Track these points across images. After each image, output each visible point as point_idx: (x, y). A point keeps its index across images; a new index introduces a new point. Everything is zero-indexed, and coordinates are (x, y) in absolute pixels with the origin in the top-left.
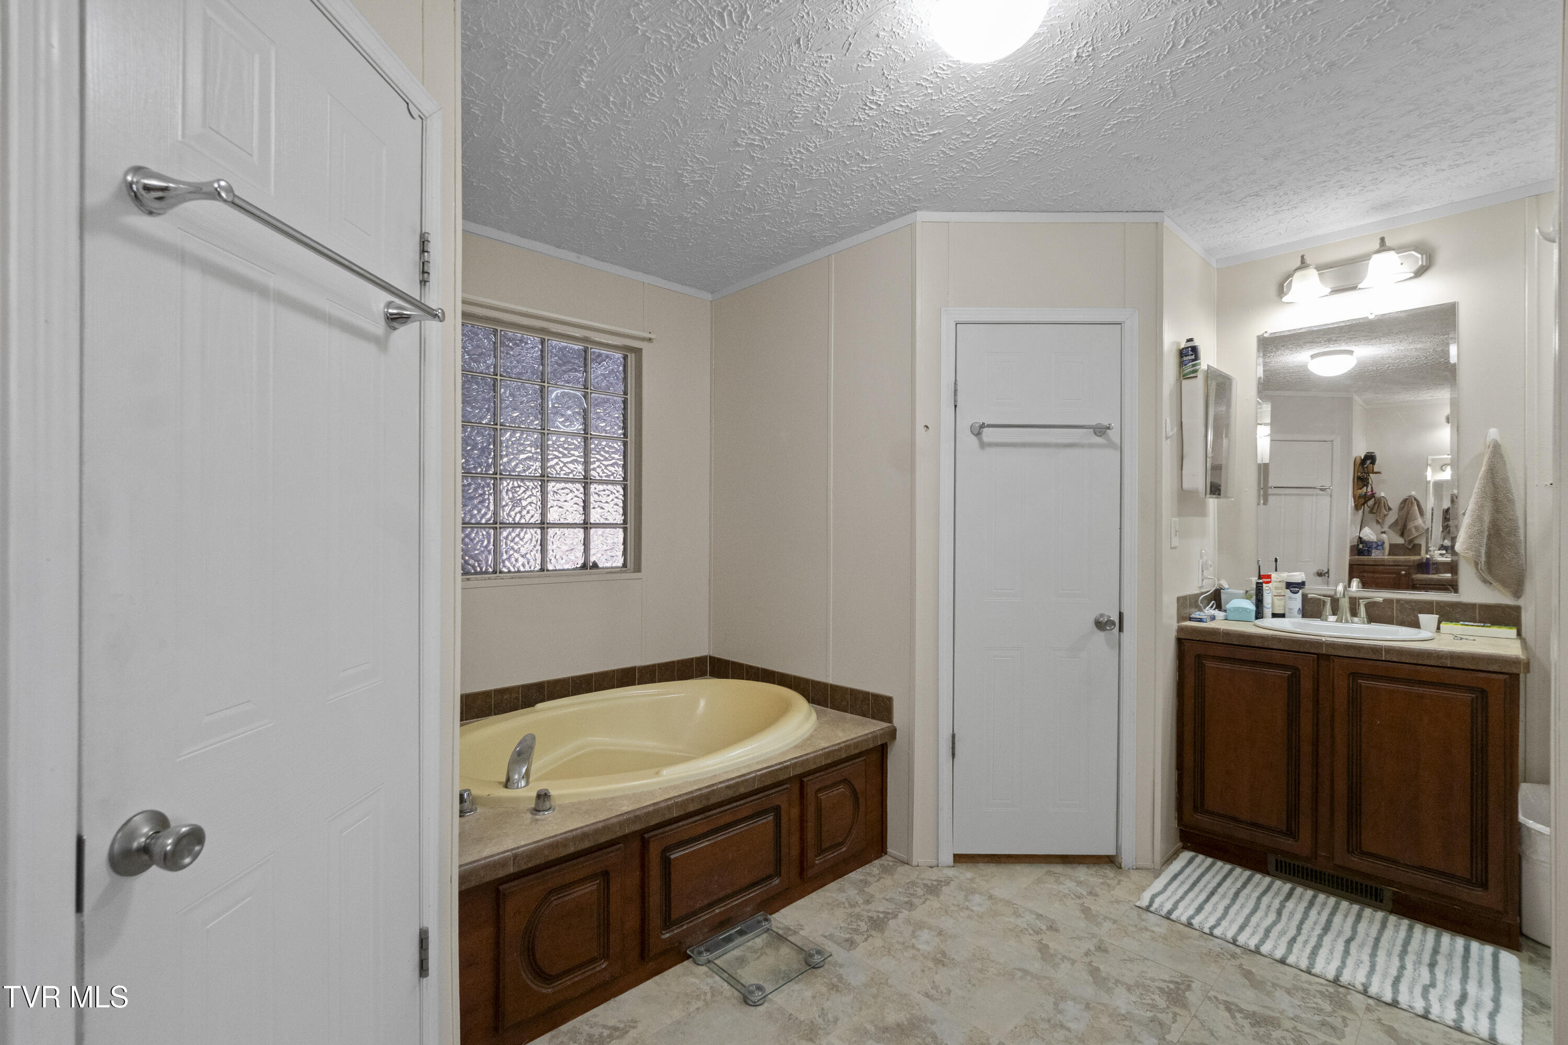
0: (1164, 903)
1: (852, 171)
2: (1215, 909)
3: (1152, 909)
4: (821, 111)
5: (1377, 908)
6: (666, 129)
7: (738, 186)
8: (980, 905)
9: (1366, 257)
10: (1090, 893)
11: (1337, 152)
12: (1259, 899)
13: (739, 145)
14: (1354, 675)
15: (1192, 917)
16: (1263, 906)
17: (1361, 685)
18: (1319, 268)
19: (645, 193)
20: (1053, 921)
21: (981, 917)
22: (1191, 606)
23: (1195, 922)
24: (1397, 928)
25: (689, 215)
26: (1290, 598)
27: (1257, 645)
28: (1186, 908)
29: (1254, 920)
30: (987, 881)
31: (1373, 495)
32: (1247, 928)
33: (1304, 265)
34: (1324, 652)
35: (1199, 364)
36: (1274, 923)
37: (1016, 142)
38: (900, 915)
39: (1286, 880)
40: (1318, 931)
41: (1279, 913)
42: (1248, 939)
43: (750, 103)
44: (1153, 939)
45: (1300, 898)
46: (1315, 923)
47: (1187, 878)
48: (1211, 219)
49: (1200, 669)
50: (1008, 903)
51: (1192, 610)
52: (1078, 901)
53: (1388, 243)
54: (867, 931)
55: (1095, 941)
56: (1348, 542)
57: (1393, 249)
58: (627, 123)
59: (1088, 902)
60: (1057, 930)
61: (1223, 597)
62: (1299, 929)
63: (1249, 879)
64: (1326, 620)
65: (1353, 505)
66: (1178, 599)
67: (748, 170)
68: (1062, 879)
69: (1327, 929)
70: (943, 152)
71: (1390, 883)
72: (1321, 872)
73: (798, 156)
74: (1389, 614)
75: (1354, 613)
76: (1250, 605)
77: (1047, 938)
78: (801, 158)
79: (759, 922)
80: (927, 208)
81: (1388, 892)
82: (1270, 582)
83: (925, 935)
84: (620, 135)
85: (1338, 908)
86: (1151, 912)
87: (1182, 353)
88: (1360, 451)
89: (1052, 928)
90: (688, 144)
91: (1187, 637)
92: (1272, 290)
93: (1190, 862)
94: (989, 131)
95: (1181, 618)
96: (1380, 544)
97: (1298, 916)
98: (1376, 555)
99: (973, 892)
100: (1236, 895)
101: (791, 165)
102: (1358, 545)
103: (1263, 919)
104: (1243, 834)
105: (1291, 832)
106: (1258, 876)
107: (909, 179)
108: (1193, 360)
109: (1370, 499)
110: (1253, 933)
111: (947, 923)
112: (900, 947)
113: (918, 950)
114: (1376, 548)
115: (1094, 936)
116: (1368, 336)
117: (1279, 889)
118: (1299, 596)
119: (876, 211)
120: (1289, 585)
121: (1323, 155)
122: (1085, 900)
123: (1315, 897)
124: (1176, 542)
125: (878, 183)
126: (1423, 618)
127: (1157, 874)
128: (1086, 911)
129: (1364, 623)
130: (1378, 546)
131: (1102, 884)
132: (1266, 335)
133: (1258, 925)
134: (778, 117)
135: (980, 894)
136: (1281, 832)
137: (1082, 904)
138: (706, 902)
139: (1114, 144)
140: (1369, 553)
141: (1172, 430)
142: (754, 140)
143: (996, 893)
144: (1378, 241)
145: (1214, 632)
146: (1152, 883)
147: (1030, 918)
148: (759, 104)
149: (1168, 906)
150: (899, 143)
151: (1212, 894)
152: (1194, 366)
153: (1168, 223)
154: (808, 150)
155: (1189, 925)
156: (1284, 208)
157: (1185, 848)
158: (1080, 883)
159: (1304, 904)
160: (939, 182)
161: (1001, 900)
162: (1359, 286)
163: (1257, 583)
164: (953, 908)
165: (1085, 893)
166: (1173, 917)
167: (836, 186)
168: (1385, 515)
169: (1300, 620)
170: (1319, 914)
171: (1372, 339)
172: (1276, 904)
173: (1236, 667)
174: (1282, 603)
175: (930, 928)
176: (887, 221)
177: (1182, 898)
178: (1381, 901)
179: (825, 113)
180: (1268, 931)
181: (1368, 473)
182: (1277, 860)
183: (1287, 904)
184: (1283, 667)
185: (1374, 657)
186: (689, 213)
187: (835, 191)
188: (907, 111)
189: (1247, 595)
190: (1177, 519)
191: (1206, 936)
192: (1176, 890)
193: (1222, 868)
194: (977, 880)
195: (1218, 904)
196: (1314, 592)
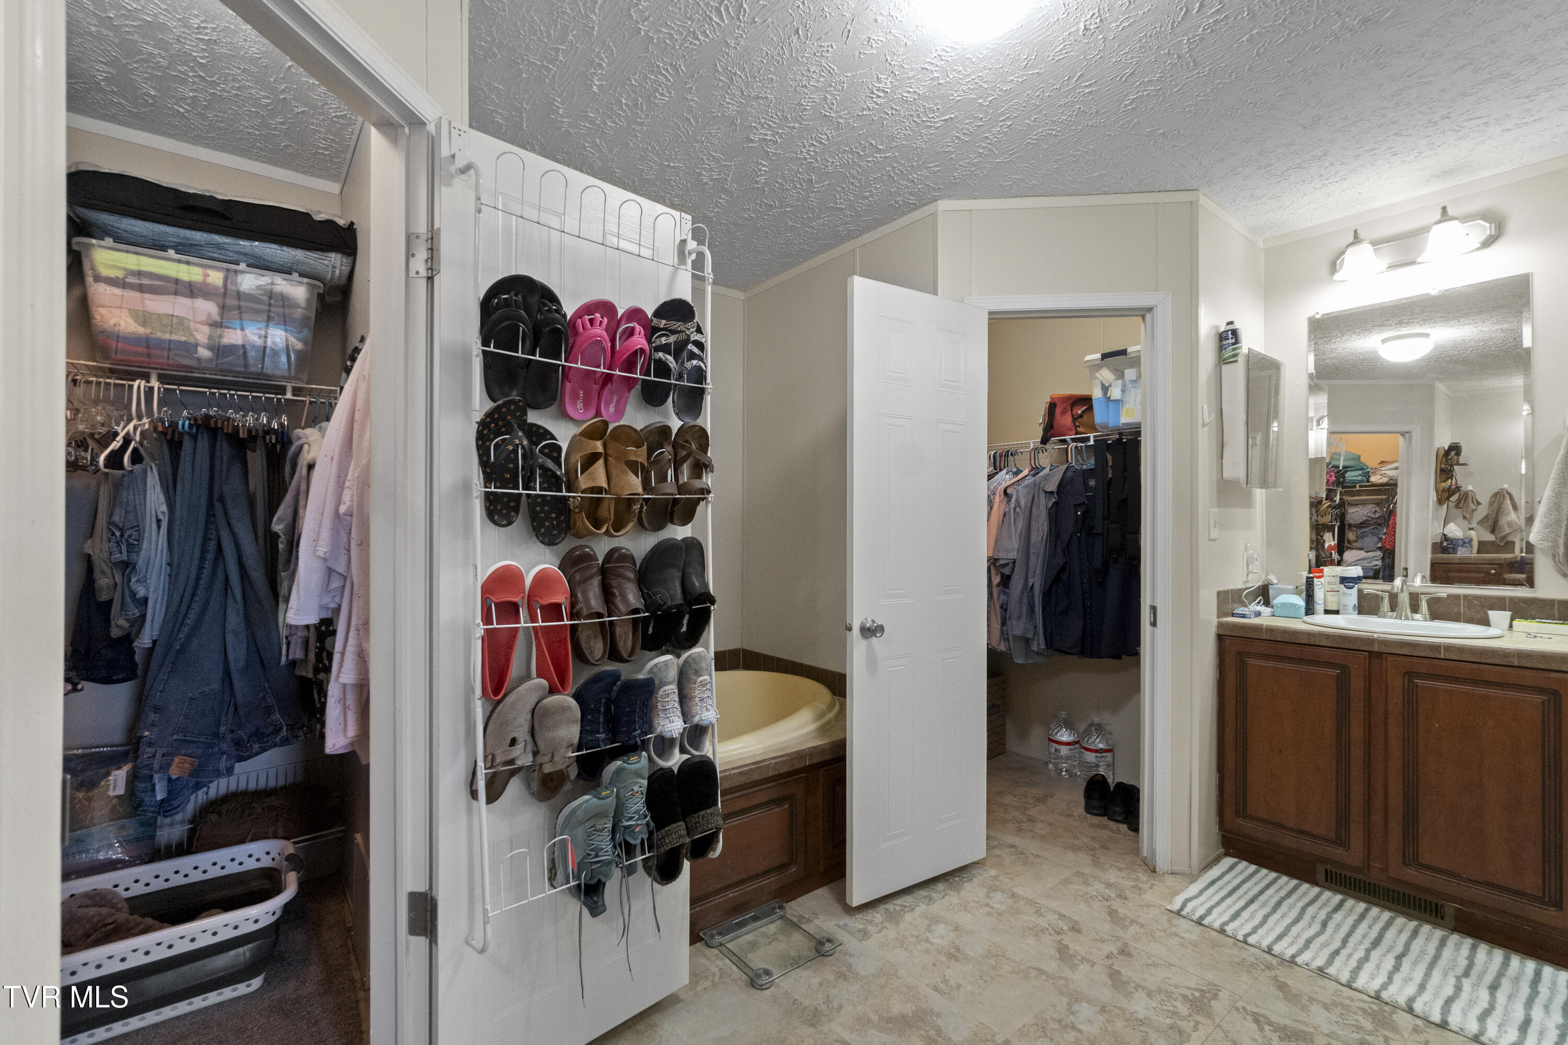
0: (1197, 908)
1: (868, 161)
2: (1252, 916)
3: (1183, 913)
4: (828, 101)
5: (1436, 925)
6: (679, 128)
7: (757, 182)
8: (1001, 903)
9: (1426, 230)
10: (1119, 896)
11: (1384, 115)
12: (1304, 909)
13: (752, 141)
14: (1410, 675)
15: (1226, 923)
16: (1307, 916)
17: (1417, 686)
18: (1374, 243)
19: (669, 193)
20: (1076, 922)
21: (1000, 914)
22: (1233, 601)
23: (1229, 929)
24: (1458, 946)
25: (713, 214)
26: (1344, 594)
27: (1302, 642)
28: (1221, 914)
29: (1295, 930)
30: (1012, 879)
31: (1458, 489)
32: (1286, 938)
33: (1357, 239)
34: (1376, 649)
35: (1240, 348)
36: (1318, 935)
37: (1032, 124)
38: (918, 909)
39: (1336, 891)
40: (1367, 944)
41: (1324, 925)
42: (1286, 948)
43: (758, 98)
44: (1181, 945)
45: (1351, 910)
46: (1364, 937)
47: (1227, 884)
48: (1252, 196)
49: (1241, 667)
50: (1030, 902)
51: (1235, 605)
52: (1105, 903)
53: (1450, 212)
54: (882, 922)
55: (1119, 944)
56: (1429, 539)
57: (1456, 219)
58: (641, 124)
59: (1117, 905)
60: (1079, 931)
61: (1271, 592)
62: (1345, 942)
63: (1295, 889)
64: (1384, 617)
65: (1435, 499)
66: (1219, 593)
67: (764, 166)
68: (1091, 880)
69: (1376, 943)
70: (958, 138)
71: (1452, 899)
72: (1375, 885)
73: (812, 149)
74: (1456, 610)
75: (1415, 609)
76: (1300, 601)
77: (1068, 939)
78: (814, 151)
79: (774, 909)
80: (949, 197)
81: (1450, 908)
82: (1322, 577)
83: (941, 929)
84: (636, 137)
85: (1392, 923)
86: (1184, 917)
87: (1222, 337)
88: (1443, 441)
89: (1075, 928)
90: (703, 142)
91: (1227, 633)
92: (1325, 268)
93: (1232, 868)
94: (1003, 114)
95: (1221, 613)
96: (1467, 541)
97: (1345, 929)
98: (1462, 553)
99: (994, 889)
100: (1279, 904)
101: (806, 159)
102: (1442, 542)
103: (1303, 930)
104: (1288, 841)
105: (1341, 841)
106: (1306, 886)
107: (926, 168)
108: (1233, 344)
109: (1454, 493)
110: (1292, 944)
111: (965, 919)
112: (914, 940)
113: (932, 944)
114: (1462, 546)
115: (1118, 939)
116: (1444, 317)
117: (1328, 900)
118: (1354, 592)
119: (897, 202)
120: (1344, 580)
121: (1368, 120)
122: (1112, 902)
123: (1367, 910)
124: (1215, 533)
125: (895, 173)
126: (1494, 615)
127: (1193, 879)
128: (1113, 914)
129: (1425, 620)
130: (1465, 543)
131: (1133, 887)
132: (1317, 317)
133: (1298, 935)
134: (786, 110)
135: (1003, 891)
136: (1330, 841)
137: (1109, 907)
138: (719, 886)
139: (1136, 121)
140: (1454, 551)
141: (1210, 416)
142: (766, 135)
143: (1020, 891)
144: (1440, 211)
145: (1257, 628)
146: (1187, 887)
147: (1053, 918)
148: (766, 98)
149: (1201, 911)
150: (912, 131)
151: (1252, 901)
152: (1234, 349)
153: (1204, 201)
154: (821, 143)
155: (1222, 931)
156: (1332, 180)
157: (1227, 854)
158: (1109, 885)
159: (1354, 917)
160: (957, 169)
161: (1023, 899)
162: (1418, 260)
163: (1308, 578)
164: (972, 904)
165: (1113, 895)
166: (1206, 922)
167: (854, 177)
168: (1474, 510)
169: (1355, 616)
170: (1370, 927)
171: (1449, 320)
172: (1323, 915)
173: (1281, 665)
174: (1336, 599)
175: (947, 923)
176: (909, 212)
177: (1218, 904)
178: (1442, 918)
179: (833, 104)
180: (1309, 942)
181: (1452, 466)
182: (1327, 870)
183: (1335, 916)
184: (1332, 665)
185: (1431, 655)
186: (713, 211)
187: (853, 183)
188: (916, 97)
189: (1297, 591)
190: (1216, 510)
191: (1239, 943)
192: (1212, 895)
193: (1266, 875)
194: (1002, 878)
195: (1258, 911)
196: (1371, 587)
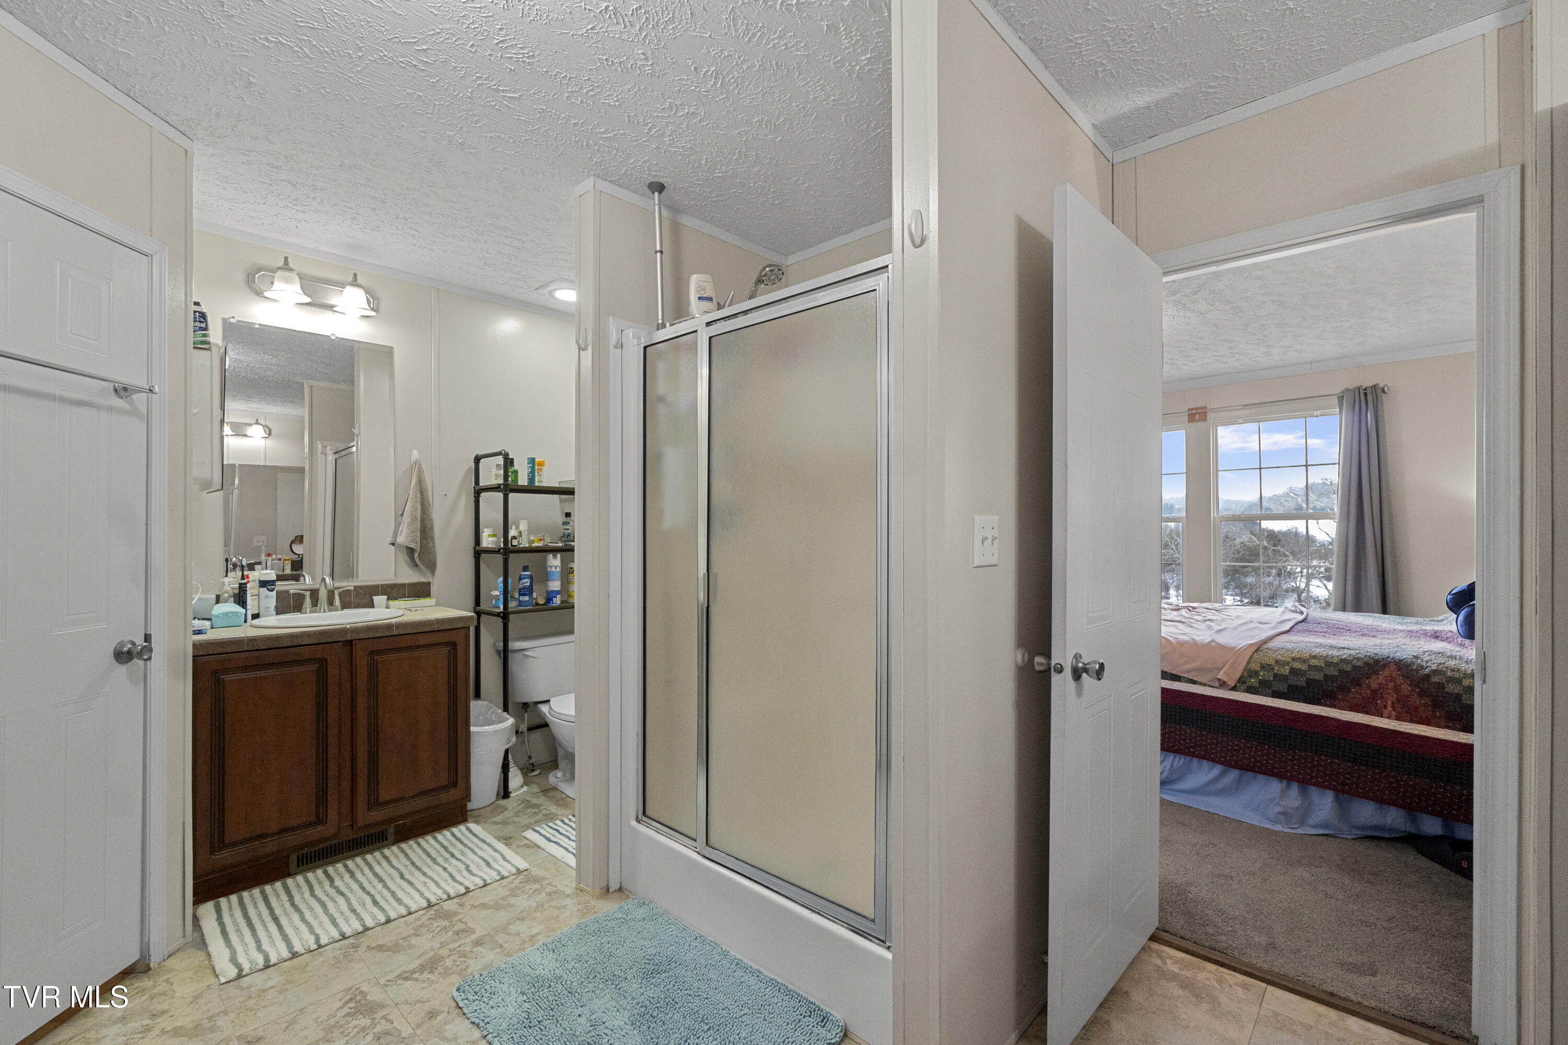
9: (338, 284)
15: (288, 947)
16: (324, 898)
17: (377, 661)
23: (297, 949)
26: (266, 597)
28: (273, 946)
29: (332, 911)
32: (337, 920)
33: (286, 267)
34: (349, 638)
35: (209, 334)
42: (349, 926)
44: (280, 991)
47: (236, 926)
49: (218, 683)
53: (359, 281)
57: (360, 287)
59: (165, 1024)
63: (286, 888)
64: (305, 613)
72: (340, 844)
74: (353, 599)
75: (331, 602)
76: (239, 609)
81: (391, 828)
82: (249, 582)
87: (196, 316)
93: (215, 912)
100: (295, 906)
103: (336, 905)
105: (319, 819)
108: (205, 329)
118: (275, 593)
120: (265, 584)
122: (157, 1027)
126: (377, 599)
128: (177, 1033)
129: (339, 610)
132: (232, 320)
133: (340, 912)
136: (311, 824)
137: (163, 1033)
144: (351, 277)
149: (256, 958)
151: (274, 919)
152: (204, 335)
155: (295, 954)
166: (273, 961)
172: (329, 890)
173: (262, 673)
177: (257, 942)
178: (387, 839)
180: (352, 910)
182: (300, 856)
184: (310, 661)
185: (388, 634)
191: (320, 951)
192: (242, 941)
195: (291, 922)
196: (291, 587)
